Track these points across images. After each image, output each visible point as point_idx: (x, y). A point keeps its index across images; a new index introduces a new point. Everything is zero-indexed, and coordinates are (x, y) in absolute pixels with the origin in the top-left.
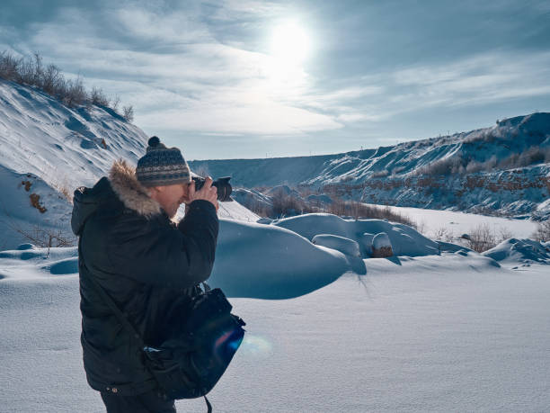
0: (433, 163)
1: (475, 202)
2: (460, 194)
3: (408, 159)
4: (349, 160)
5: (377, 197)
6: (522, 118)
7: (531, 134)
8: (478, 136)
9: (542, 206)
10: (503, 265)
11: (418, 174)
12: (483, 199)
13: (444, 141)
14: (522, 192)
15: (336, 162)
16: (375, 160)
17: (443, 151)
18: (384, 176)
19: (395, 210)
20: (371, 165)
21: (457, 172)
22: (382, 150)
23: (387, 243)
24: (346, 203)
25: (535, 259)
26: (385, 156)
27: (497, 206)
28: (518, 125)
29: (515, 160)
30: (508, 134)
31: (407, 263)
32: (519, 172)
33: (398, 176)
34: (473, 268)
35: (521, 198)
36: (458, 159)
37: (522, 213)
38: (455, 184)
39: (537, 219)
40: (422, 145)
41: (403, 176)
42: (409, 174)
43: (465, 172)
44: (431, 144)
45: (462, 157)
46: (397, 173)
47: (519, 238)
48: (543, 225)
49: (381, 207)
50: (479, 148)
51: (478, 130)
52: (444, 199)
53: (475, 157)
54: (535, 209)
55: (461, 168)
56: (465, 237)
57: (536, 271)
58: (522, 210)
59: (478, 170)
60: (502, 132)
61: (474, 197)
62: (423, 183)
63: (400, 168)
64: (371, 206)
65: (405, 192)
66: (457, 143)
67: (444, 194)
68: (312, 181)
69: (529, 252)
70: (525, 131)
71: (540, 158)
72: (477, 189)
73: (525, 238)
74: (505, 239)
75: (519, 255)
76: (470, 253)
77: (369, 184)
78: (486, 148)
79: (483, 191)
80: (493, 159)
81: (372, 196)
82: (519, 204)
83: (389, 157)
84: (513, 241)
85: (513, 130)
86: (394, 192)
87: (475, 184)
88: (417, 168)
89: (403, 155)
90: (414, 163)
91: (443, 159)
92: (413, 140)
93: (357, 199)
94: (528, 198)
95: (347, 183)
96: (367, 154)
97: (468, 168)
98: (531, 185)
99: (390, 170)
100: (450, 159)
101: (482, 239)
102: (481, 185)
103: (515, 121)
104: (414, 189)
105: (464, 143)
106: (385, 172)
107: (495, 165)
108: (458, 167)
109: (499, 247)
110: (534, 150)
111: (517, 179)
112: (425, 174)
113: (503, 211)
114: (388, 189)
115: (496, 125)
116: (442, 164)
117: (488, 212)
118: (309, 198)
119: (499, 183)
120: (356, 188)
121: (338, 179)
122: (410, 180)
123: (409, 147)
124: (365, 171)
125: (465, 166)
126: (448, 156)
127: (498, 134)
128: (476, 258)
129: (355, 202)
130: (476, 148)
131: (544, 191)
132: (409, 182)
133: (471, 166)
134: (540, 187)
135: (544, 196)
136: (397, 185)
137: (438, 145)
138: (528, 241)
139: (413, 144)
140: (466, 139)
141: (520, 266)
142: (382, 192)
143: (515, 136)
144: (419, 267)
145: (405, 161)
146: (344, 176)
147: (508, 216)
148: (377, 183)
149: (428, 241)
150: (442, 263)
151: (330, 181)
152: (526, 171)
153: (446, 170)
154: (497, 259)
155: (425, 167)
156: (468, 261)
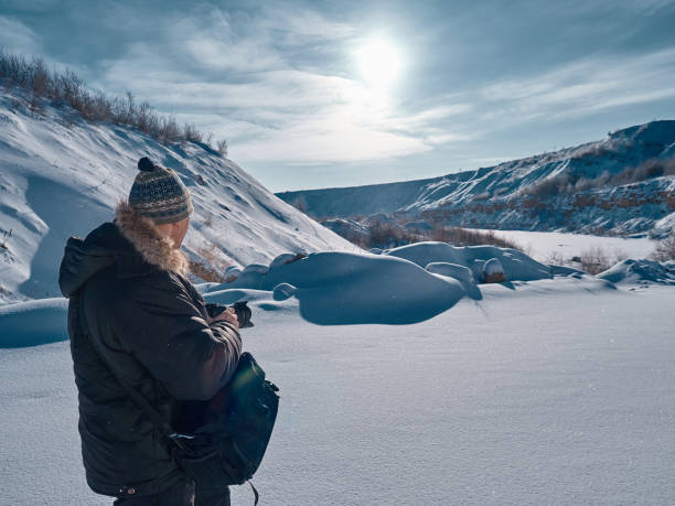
0: (538, 182)
1: (586, 222)
2: (568, 214)
3: (511, 180)
4: (446, 183)
5: (479, 222)
6: (638, 127)
7: (647, 145)
8: (587, 150)
9: (661, 224)
10: (620, 287)
11: (522, 194)
12: (594, 218)
13: (550, 158)
14: (638, 208)
15: (433, 186)
16: (475, 183)
17: (549, 169)
18: (486, 199)
19: (498, 234)
20: (471, 188)
21: (565, 191)
22: (482, 171)
23: (499, 268)
24: (446, 228)
25: (654, 279)
26: (486, 177)
27: (611, 225)
28: (633, 136)
29: (630, 174)
30: (621, 146)
31: (521, 287)
32: (635, 187)
33: (500, 198)
34: (589, 290)
35: (637, 215)
36: (565, 176)
37: (638, 232)
38: (563, 203)
39: (656, 237)
40: (526, 164)
41: (506, 197)
42: (511, 196)
43: (575, 190)
44: (536, 162)
45: (569, 174)
46: (500, 194)
47: (636, 258)
48: (662, 244)
49: (484, 232)
50: (589, 164)
51: (588, 144)
52: (551, 220)
53: (585, 174)
54: (653, 227)
55: (570, 186)
56: (576, 259)
57: (655, 292)
58: (639, 229)
59: (589, 187)
60: (614, 145)
61: (585, 216)
62: (528, 204)
63: (503, 189)
64: (473, 231)
65: (509, 214)
66: (564, 159)
67: (551, 214)
68: (409, 207)
69: (647, 273)
70: (641, 142)
71: (658, 171)
72: (588, 208)
73: (642, 259)
74: (620, 260)
75: (636, 276)
76: (584, 276)
77: (469, 207)
78: (597, 163)
79: (595, 209)
80: (605, 174)
81: (473, 221)
82: (634, 222)
83: (490, 179)
84: (629, 262)
85: (626, 141)
86: (496, 216)
87: (586, 202)
88: (521, 188)
89: (505, 175)
90: (517, 183)
91: (549, 177)
92: (516, 159)
93: (458, 224)
94: (645, 215)
95: (447, 208)
96: (467, 176)
97: (577, 185)
98: (648, 201)
99: (491, 191)
100: (556, 177)
101: (595, 261)
102: (592, 203)
103: (628, 132)
104: (518, 211)
105: (572, 159)
106: (486, 194)
107: (608, 181)
108: (566, 185)
109: (614, 269)
110: (652, 163)
111: (632, 195)
112: (530, 195)
113: (617, 230)
114: (490, 212)
115: (608, 137)
116: (547, 183)
117: (601, 232)
118: (408, 226)
119: (612, 200)
120: (456, 212)
121: (435, 205)
122: (514, 201)
123: (512, 167)
124: (464, 194)
125: (573, 183)
126: (555, 173)
127: (610, 147)
128: (590, 281)
129: (456, 228)
130: (586, 163)
131: (663, 206)
132: (513, 204)
133: (580, 183)
134: (659, 202)
135: (663, 212)
136: (500, 207)
137: (544, 163)
138: (646, 261)
139: (516, 163)
140: (574, 155)
141: (637, 287)
142: (484, 215)
143: (629, 148)
144: (534, 291)
145: (508, 181)
146: (443, 200)
147: (623, 235)
148: (478, 207)
149: (540, 265)
150: (557, 287)
151: (428, 206)
152: (642, 186)
153: (552, 189)
154: (613, 281)
155: (530, 187)
156: (582, 284)
